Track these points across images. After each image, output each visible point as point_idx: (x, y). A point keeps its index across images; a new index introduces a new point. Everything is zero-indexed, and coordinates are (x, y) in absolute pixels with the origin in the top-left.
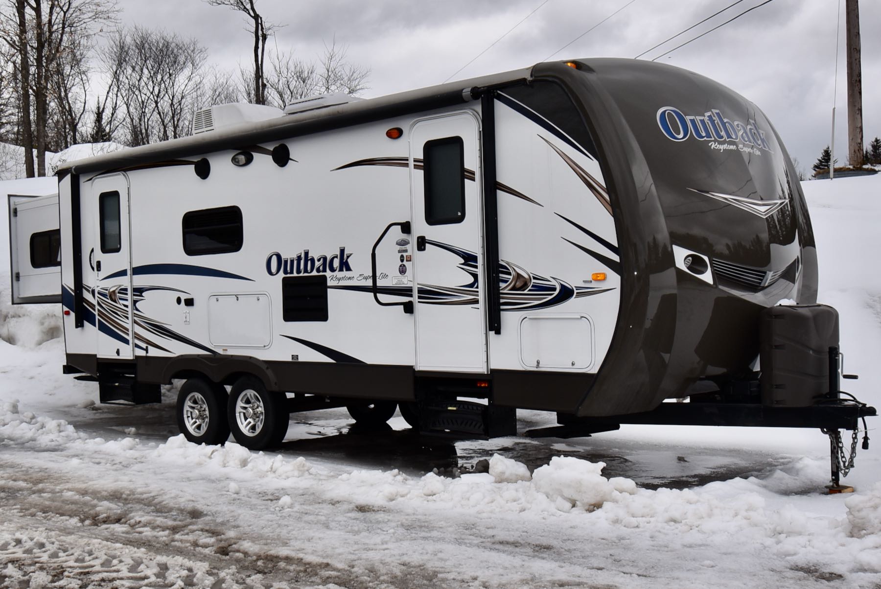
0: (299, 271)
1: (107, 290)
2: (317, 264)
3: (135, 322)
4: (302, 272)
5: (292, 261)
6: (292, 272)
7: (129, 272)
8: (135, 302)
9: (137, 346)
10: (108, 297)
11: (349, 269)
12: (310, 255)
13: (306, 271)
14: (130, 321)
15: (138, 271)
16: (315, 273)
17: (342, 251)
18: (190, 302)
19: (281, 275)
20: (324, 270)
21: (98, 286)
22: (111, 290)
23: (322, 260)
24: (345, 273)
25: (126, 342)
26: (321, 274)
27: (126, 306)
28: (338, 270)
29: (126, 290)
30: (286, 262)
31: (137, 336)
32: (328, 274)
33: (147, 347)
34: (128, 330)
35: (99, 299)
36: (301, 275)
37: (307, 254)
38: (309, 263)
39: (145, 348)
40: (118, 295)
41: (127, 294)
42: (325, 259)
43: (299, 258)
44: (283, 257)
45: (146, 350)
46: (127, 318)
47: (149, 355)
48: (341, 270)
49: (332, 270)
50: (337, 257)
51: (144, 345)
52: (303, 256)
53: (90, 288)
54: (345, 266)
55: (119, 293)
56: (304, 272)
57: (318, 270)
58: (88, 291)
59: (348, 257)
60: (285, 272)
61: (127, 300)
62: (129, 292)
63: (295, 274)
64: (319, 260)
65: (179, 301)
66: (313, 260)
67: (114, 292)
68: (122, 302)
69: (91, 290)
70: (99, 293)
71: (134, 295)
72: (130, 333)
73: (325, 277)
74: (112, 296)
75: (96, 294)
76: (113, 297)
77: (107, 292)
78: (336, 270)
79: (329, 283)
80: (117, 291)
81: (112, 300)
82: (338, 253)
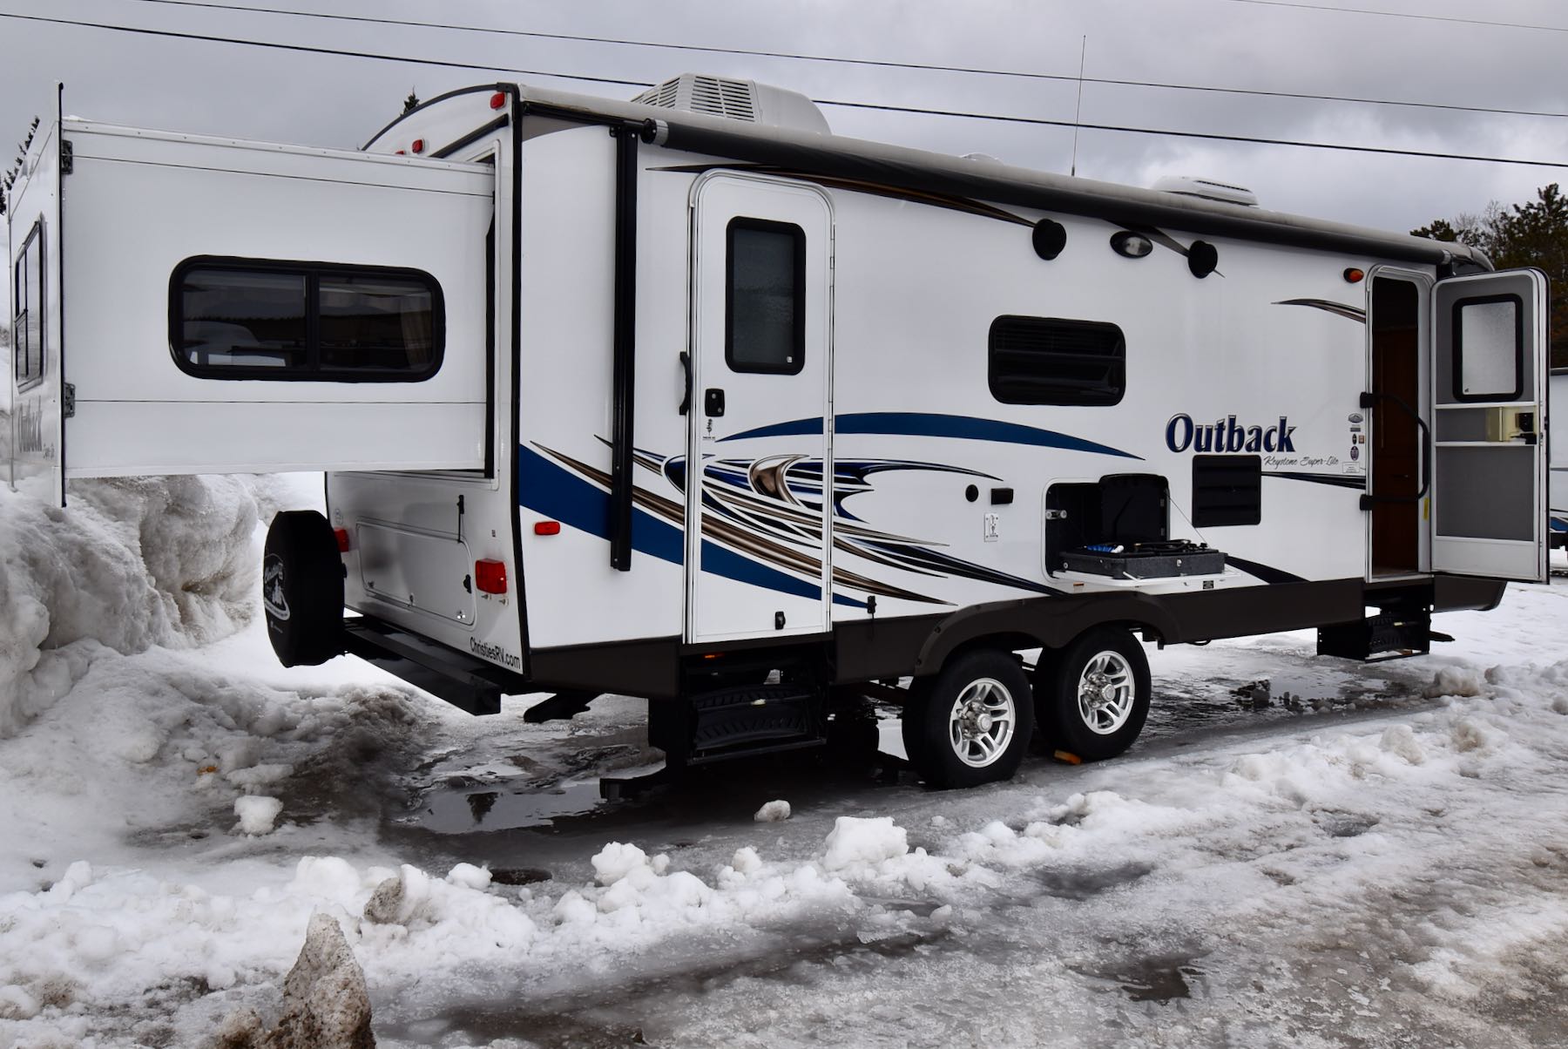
0: (1219, 448)
1: (746, 466)
2: (1248, 438)
3: (838, 544)
4: (1225, 449)
5: (1209, 432)
6: (1208, 448)
7: (828, 426)
8: (838, 497)
9: (838, 599)
10: (750, 484)
11: (1290, 449)
12: (1238, 424)
13: (1230, 448)
14: (824, 543)
15: (848, 424)
16: (1243, 452)
17: (1283, 422)
18: (1002, 497)
19: (1191, 452)
20: (1258, 449)
21: (706, 456)
22: (761, 467)
23: (1254, 432)
24: (1285, 455)
25: (814, 593)
26: (1253, 453)
27: (818, 507)
28: (1276, 448)
29: (819, 467)
30: (1199, 431)
31: (843, 577)
32: (1263, 453)
33: (872, 599)
34: (818, 564)
35: (707, 490)
36: (1223, 453)
37: (1232, 421)
38: (1236, 435)
39: (866, 601)
40: (786, 478)
41: (820, 478)
42: (1259, 431)
43: (1221, 427)
44: (1196, 423)
45: (871, 605)
46: (818, 535)
47: (877, 615)
48: (1280, 449)
49: (1269, 448)
50: (1275, 430)
51: (863, 596)
52: (1226, 424)
53: (661, 458)
54: (1286, 444)
55: (789, 473)
56: (1228, 450)
57: (1249, 448)
58: (654, 467)
59: (1291, 431)
60: (1198, 448)
61: (820, 492)
62: (827, 473)
63: (1213, 452)
64: (1250, 433)
65: (972, 494)
66: (1241, 432)
67: (773, 471)
68: (797, 496)
69: (663, 464)
70: (708, 473)
71: (837, 480)
72: (825, 570)
73: (1258, 459)
74: (766, 481)
75: (697, 479)
76: (770, 485)
77: (747, 471)
78: (1273, 449)
79: (1264, 469)
80: (784, 470)
81: (762, 489)
82: (1278, 424)
